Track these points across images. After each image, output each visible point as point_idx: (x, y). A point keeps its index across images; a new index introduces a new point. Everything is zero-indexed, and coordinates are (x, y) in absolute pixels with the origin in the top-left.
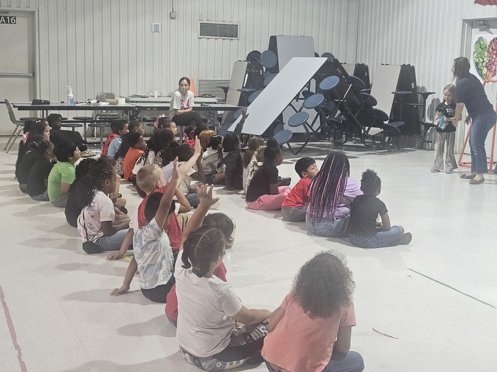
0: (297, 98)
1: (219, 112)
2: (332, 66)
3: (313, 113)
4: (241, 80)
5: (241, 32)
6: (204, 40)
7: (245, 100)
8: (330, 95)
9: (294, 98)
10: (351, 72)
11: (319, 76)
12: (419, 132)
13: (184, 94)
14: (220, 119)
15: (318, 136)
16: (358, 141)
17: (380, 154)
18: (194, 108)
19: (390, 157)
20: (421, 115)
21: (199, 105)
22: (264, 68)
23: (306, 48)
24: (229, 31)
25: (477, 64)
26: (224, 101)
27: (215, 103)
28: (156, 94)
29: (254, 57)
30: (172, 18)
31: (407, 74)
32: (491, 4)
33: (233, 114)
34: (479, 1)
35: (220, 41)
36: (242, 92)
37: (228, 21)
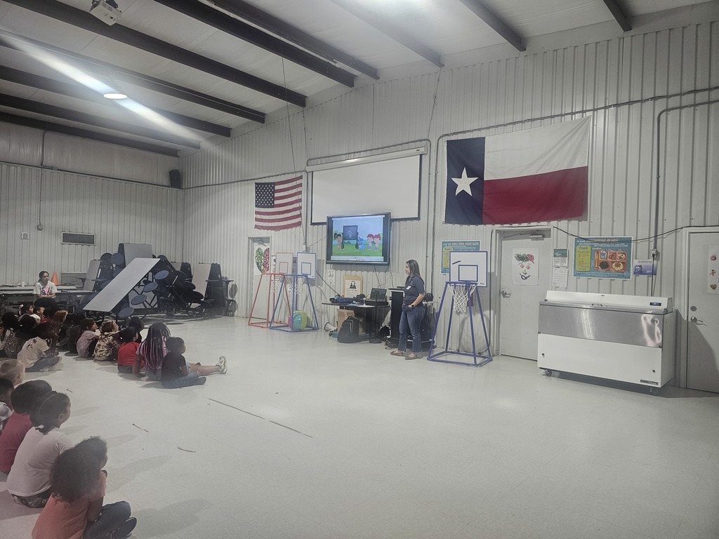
0: (139, 284)
1: (78, 296)
2: (163, 264)
3: (152, 294)
4: (96, 273)
5: (97, 240)
6: (66, 246)
7: (98, 287)
8: (162, 283)
9: (136, 285)
10: (178, 269)
11: (154, 270)
12: (224, 305)
13: (44, 283)
14: (78, 301)
15: (154, 310)
16: (184, 313)
17: (200, 320)
18: (57, 294)
19: (205, 322)
20: (225, 294)
21: (60, 292)
22: (114, 266)
23: (145, 252)
24: (88, 240)
25: (258, 264)
26: (82, 288)
27: (75, 290)
28: (23, 284)
29: (106, 257)
30: (38, 229)
31: (215, 269)
32: (268, 229)
33: (89, 297)
34: (257, 227)
35: (79, 246)
36: (96, 282)
37: (86, 232)
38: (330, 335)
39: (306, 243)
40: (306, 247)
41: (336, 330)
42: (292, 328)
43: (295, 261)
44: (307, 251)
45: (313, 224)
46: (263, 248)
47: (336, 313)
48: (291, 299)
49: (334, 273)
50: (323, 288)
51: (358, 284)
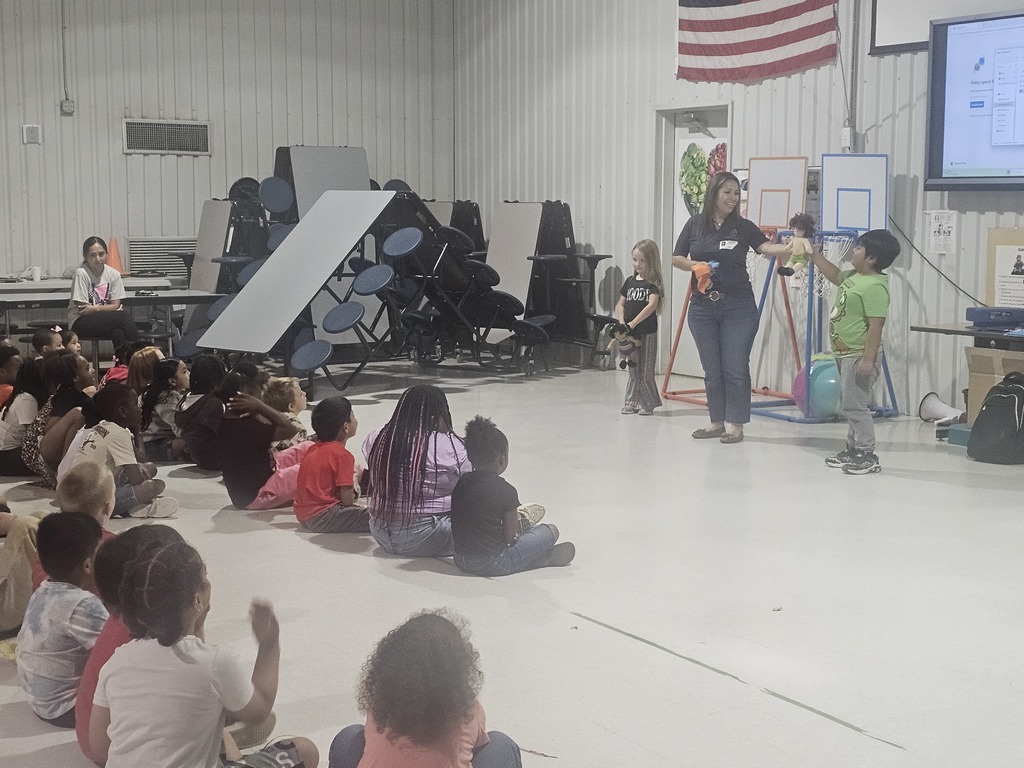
0: (339, 273)
1: (176, 307)
2: (406, 208)
3: (374, 303)
4: (219, 240)
5: (215, 140)
6: (138, 158)
7: (231, 283)
8: (404, 265)
9: (334, 275)
10: (445, 220)
11: (381, 229)
12: (584, 334)
14: (178, 322)
15: (384, 350)
16: (466, 357)
17: (513, 381)
19: (530, 386)
20: (587, 303)
21: (132, 295)
22: (268, 214)
23: (355, 174)
24: (189, 139)
25: (687, 198)
26: (186, 284)
27: (167, 288)
28: (38, 274)
29: (244, 192)
30: (64, 113)
31: (556, 219)
32: (709, 80)
33: (206, 310)
34: (685, 73)
35: (171, 159)
36: (224, 265)
37: (186, 118)
38: (941, 435)
39: (851, 121)
40: (855, 136)
41: (963, 419)
42: (807, 410)
43: (813, 186)
44: (857, 146)
45: (877, 51)
46: (706, 144)
47: (963, 361)
48: (801, 313)
49: (953, 222)
50: (912, 276)
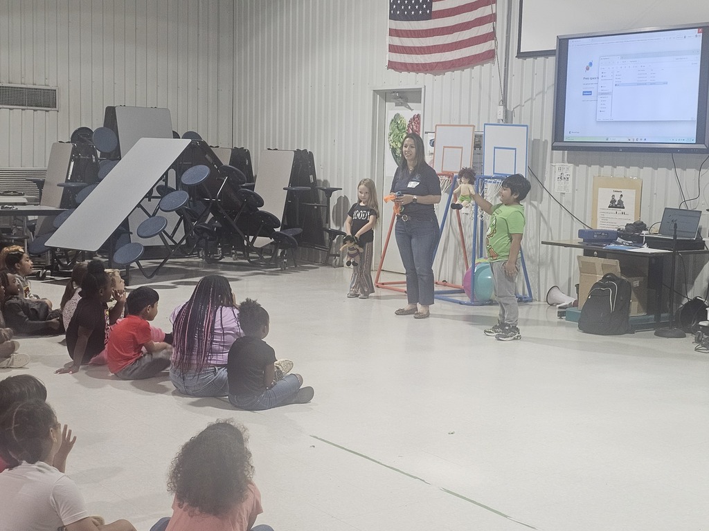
0: (149, 196)
1: (31, 218)
2: (198, 152)
3: (174, 218)
4: (64, 170)
5: (61, 100)
6: (5, 111)
7: (71, 201)
8: (196, 192)
9: (146, 197)
10: (226, 161)
11: (180, 165)
12: (322, 242)
14: (32, 228)
15: (181, 250)
16: (239, 256)
17: (272, 273)
19: (284, 277)
20: (324, 220)
22: (99, 153)
23: (163, 127)
24: (43, 99)
25: (394, 150)
26: (38, 201)
27: (24, 204)
29: (82, 136)
31: (303, 164)
32: (408, 71)
33: (53, 220)
34: (392, 65)
35: (29, 112)
36: (66, 188)
37: (40, 84)
38: (561, 315)
39: (504, 102)
40: (506, 112)
41: (575, 304)
42: (473, 296)
43: (478, 144)
44: (508, 119)
45: (521, 55)
46: (407, 115)
47: (576, 265)
48: (469, 231)
49: (570, 172)
50: (543, 207)
51: (629, 197)
